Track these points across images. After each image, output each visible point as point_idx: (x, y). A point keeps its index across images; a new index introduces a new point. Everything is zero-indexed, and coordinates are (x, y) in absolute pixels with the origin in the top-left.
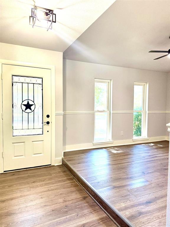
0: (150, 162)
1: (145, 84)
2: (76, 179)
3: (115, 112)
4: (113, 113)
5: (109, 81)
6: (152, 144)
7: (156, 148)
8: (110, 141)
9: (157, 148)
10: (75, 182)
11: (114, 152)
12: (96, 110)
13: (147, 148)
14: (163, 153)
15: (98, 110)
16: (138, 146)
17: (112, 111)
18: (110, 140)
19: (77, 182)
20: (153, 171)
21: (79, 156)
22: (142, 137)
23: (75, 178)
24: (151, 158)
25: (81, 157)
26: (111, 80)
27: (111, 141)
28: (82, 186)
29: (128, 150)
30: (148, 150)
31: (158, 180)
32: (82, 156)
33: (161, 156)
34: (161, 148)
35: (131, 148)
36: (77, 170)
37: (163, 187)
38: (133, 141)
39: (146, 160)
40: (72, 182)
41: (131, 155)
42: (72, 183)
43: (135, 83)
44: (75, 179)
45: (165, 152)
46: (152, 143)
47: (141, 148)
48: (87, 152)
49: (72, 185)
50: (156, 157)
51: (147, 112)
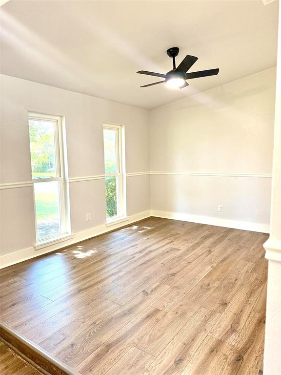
0: (145, 265)
1: (119, 127)
2: (14, 348)
3: (74, 179)
4: (71, 181)
5: (58, 118)
6: (135, 227)
7: (145, 234)
8: (67, 235)
9: (144, 232)
10: (12, 356)
11: (80, 255)
12: (36, 178)
13: (131, 236)
14: (157, 243)
15: (40, 178)
16: (116, 234)
17: (69, 177)
18: (67, 233)
19: (19, 355)
20: (158, 283)
21: (8, 286)
22: (119, 217)
23: (11, 346)
24: (144, 256)
25: (15, 285)
26: (61, 117)
27: (70, 234)
28: (33, 362)
29: (103, 245)
30: (133, 240)
31: (173, 303)
32: (16, 282)
33: (157, 247)
34: (150, 232)
35: (107, 241)
36: (14, 324)
37: (185, 314)
38: (107, 227)
39: (139, 263)
40: (6, 360)
41: (111, 258)
42: (8, 363)
43: (104, 125)
44: (11, 348)
45: (159, 240)
46: (135, 224)
47: (122, 239)
48: (25, 270)
49: (6, 368)
50: (151, 252)
51: (125, 175)
